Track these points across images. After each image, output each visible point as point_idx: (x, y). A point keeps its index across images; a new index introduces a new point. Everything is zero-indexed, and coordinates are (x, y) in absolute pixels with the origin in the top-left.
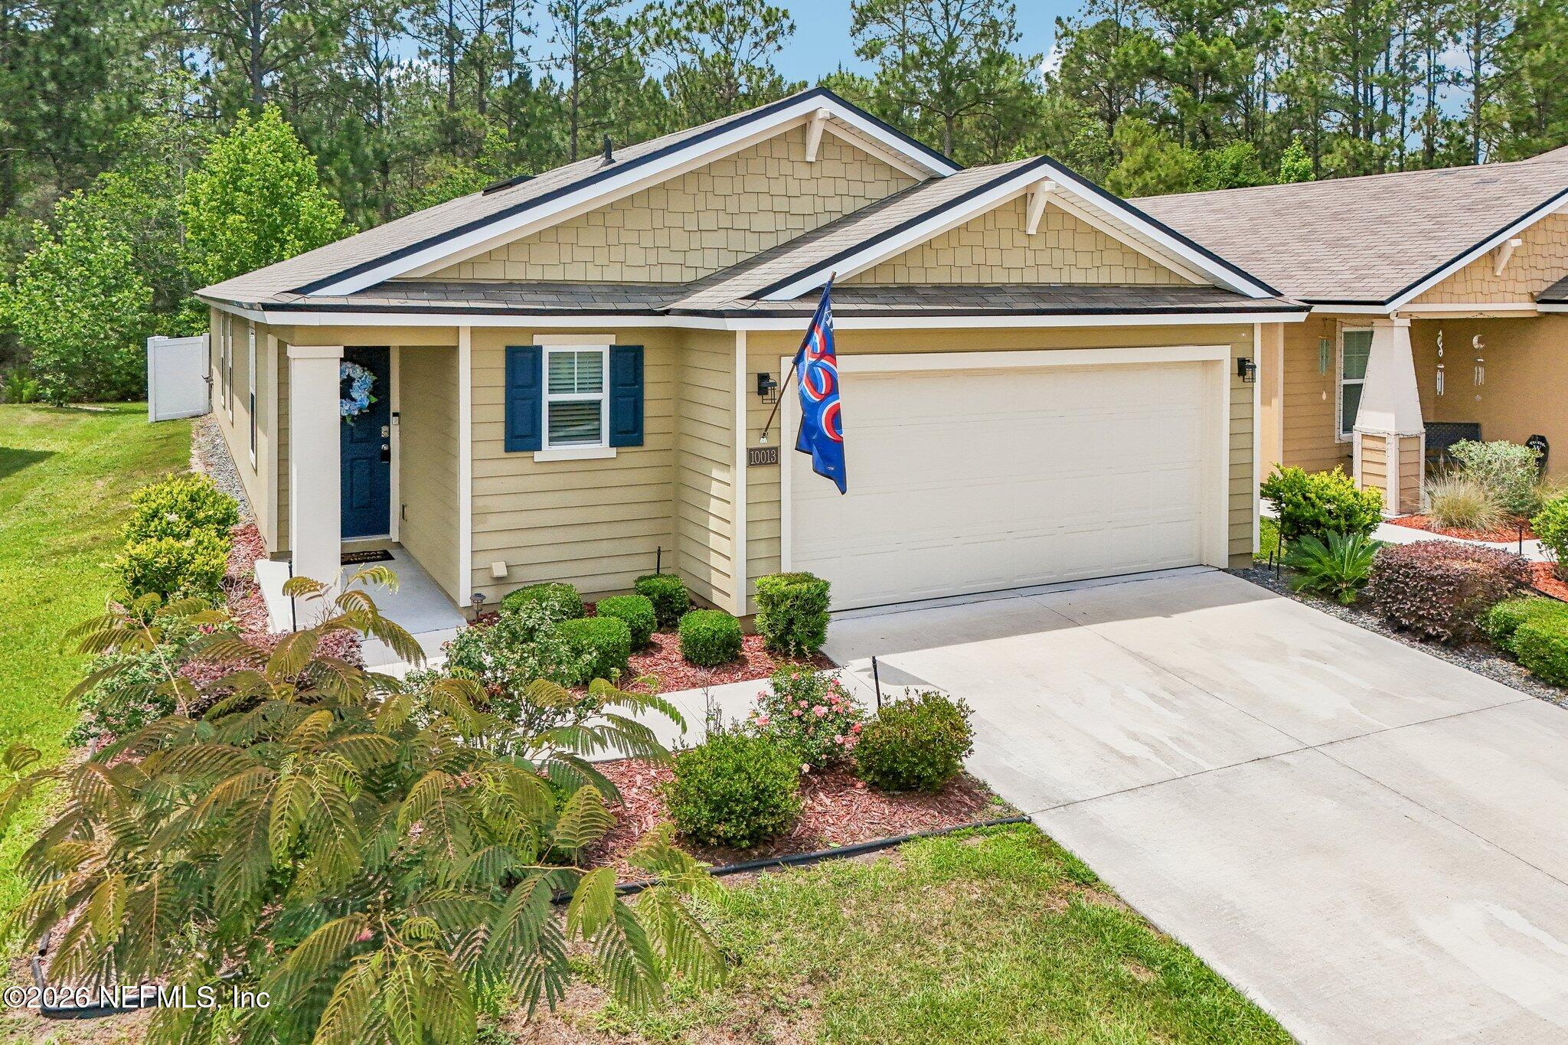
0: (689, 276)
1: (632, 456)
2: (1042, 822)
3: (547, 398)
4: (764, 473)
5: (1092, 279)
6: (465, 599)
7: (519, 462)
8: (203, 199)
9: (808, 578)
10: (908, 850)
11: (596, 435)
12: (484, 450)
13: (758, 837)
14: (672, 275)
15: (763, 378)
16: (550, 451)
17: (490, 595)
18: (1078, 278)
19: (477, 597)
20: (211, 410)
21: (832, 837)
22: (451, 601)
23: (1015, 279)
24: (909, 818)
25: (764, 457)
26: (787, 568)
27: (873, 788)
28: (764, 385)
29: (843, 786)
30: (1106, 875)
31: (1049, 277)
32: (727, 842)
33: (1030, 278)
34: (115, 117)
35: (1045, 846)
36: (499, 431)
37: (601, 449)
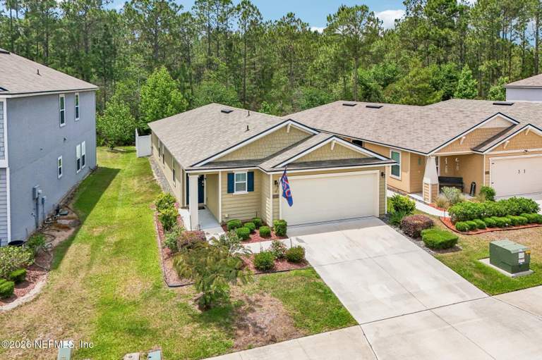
0: (263, 157)
1: (251, 193)
2: (315, 268)
3: (235, 182)
4: (276, 200)
5: (346, 158)
6: (220, 221)
7: (230, 195)
8: (147, 94)
9: (283, 221)
10: (291, 272)
11: (245, 190)
12: (224, 193)
13: (267, 268)
14: (259, 158)
15: (276, 181)
16: (236, 193)
17: (225, 220)
18: (343, 158)
19: (223, 221)
20: (152, 154)
21: (280, 268)
22: (217, 221)
23: (328, 159)
24: (293, 266)
25: (276, 196)
26: (281, 219)
27: (288, 261)
28: (276, 183)
29: (283, 261)
30: (322, 277)
31: (336, 158)
32: (262, 269)
33: (332, 158)
34: (121, 67)
35: (314, 272)
36: (226, 189)
37: (246, 192)
